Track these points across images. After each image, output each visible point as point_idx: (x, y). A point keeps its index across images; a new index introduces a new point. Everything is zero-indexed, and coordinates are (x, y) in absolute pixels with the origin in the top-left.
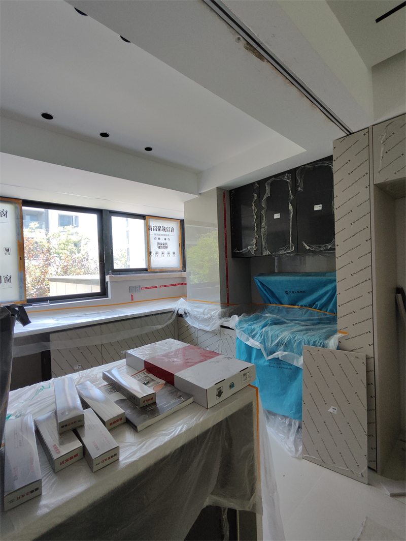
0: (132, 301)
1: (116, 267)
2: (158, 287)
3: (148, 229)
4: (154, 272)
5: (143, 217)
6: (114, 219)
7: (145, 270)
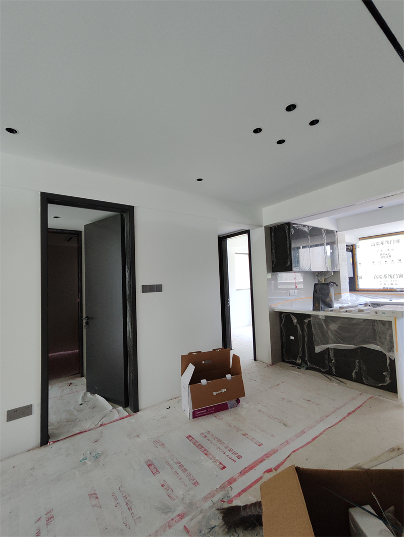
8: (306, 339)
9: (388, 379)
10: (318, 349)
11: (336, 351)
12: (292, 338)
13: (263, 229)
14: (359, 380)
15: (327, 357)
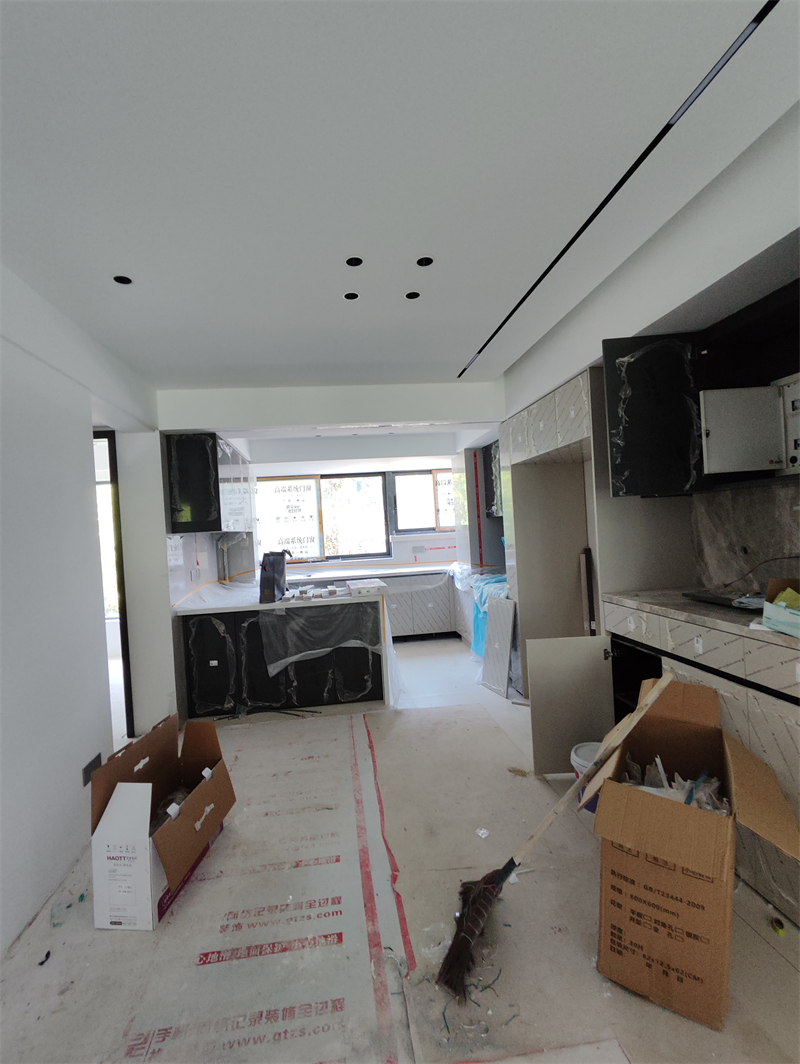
0: (416, 562)
1: (400, 527)
2: (446, 548)
3: (436, 483)
4: (444, 531)
5: (429, 472)
6: (398, 479)
7: (433, 529)
8: (243, 658)
9: (369, 685)
10: (273, 670)
11: (297, 663)
12: (214, 663)
13: (158, 435)
14: (334, 701)
15: (283, 679)
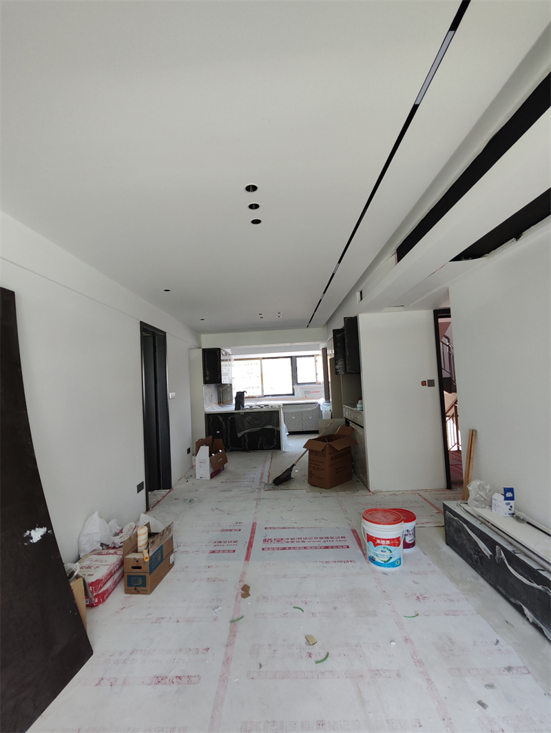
0: (306, 398)
1: (299, 382)
2: (319, 392)
4: (320, 384)
7: (315, 383)
8: (229, 431)
9: (275, 443)
10: (239, 435)
11: (248, 433)
12: (218, 432)
13: (201, 350)
14: (262, 449)
15: (243, 439)
